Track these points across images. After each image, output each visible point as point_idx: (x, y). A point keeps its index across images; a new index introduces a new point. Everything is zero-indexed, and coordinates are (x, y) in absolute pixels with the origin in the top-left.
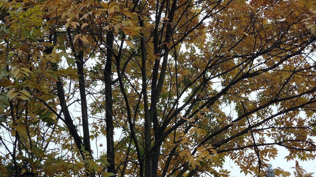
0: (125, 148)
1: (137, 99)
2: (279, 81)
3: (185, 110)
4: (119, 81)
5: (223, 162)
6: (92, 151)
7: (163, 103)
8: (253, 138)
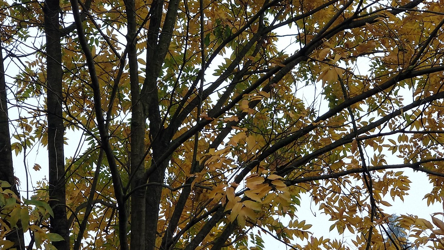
0: (90, 174)
1: (115, 68)
2: (417, 37)
3: (219, 94)
4: (76, 30)
5: (296, 206)
6: (16, 179)
7: (170, 76)
8: (362, 155)
